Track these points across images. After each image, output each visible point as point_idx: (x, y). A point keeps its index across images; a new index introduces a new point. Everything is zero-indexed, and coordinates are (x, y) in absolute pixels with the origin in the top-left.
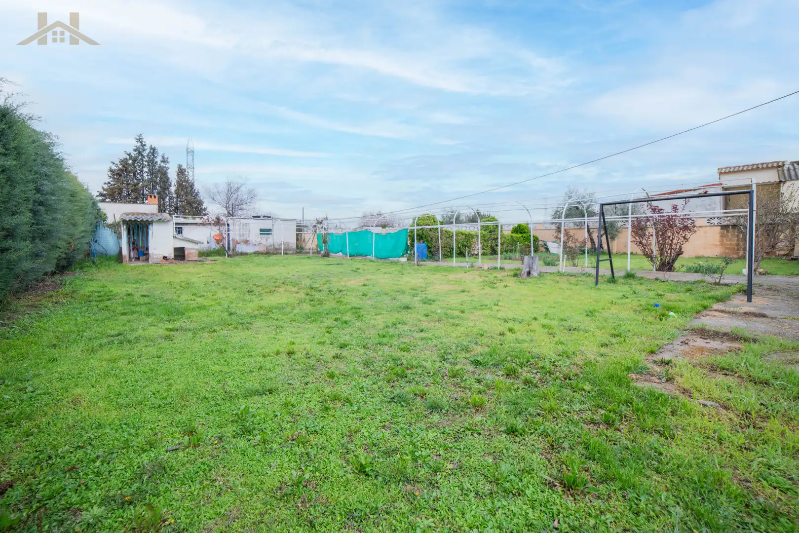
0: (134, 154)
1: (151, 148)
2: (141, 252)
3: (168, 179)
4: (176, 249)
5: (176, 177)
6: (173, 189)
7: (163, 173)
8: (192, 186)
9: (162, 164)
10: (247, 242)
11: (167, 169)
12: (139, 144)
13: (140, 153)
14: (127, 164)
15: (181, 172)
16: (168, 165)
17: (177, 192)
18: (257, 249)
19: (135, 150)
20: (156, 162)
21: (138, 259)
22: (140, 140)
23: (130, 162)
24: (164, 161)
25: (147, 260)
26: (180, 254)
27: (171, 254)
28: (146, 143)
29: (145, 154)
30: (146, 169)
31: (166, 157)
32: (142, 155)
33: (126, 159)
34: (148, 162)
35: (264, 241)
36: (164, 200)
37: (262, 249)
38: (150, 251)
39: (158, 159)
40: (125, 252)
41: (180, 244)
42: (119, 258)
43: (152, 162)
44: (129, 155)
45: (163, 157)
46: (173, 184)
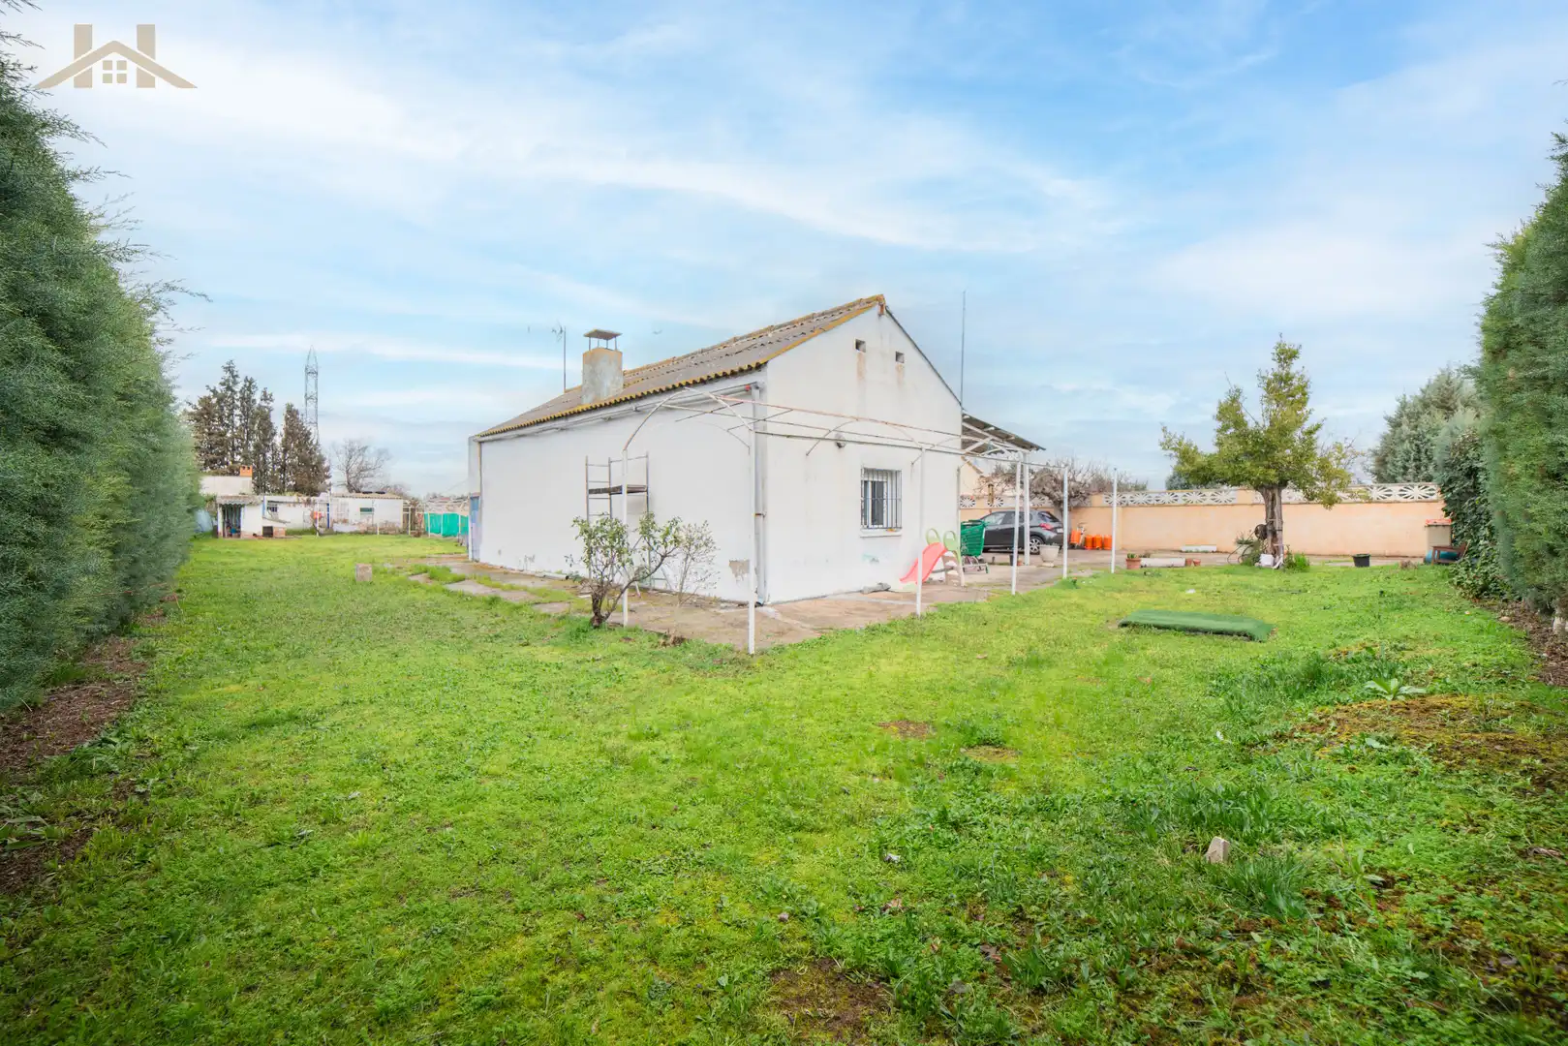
0: (220, 389)
1: (246, 380)
2: (234, 530)
3: (270, 425)
4: (264, 528)
5: (284, 423)
6: (278, 440)
7: (264, 417)
8: (307, 435)
9: (264, 404)
10: (345, 521)
11: (270, 410)
12: (228, 374)
13: (229, 388)
14: (209, 405)
15: (291, 413)
16: (271, 404)
17: (285, 443)
18: (356, 528)
19: (222, 384)
20: (254, 401)
21: (231, 535)
22: (229, 369)
23: (214, 401)
24: (266, 397)
25: (239, 536)
26: (268, 532)
27: (259, 531)
28: (239, 373)
29: (237, 389)
30: (237, 412)
31: (269, 392)
32: (233, 391)
33: (209, 398)
34: (243, 398)
35: (364, 521)
36: (264, 455)
37: (362, 528)
38: (242, 529)
39: (257, 396)
40: (220, 529)
41: (268, 524)
42: (214, 533)
43: (247, 399)
44: (214, 391)
45: (265, 393)
46: (278, 432)
